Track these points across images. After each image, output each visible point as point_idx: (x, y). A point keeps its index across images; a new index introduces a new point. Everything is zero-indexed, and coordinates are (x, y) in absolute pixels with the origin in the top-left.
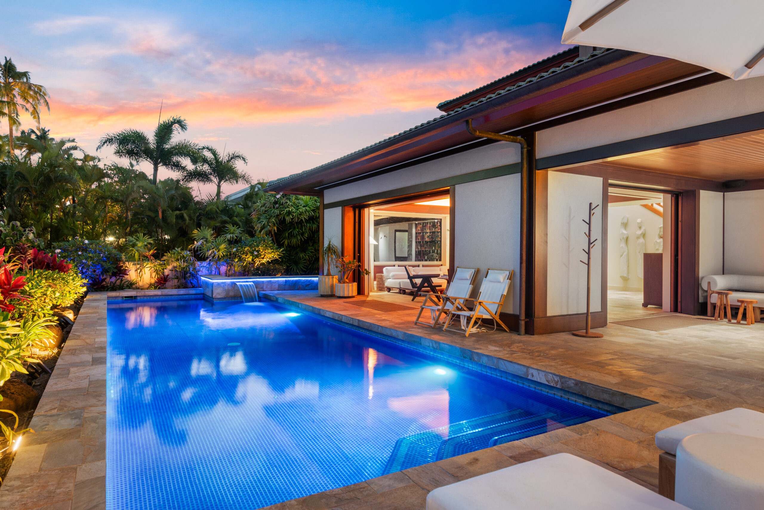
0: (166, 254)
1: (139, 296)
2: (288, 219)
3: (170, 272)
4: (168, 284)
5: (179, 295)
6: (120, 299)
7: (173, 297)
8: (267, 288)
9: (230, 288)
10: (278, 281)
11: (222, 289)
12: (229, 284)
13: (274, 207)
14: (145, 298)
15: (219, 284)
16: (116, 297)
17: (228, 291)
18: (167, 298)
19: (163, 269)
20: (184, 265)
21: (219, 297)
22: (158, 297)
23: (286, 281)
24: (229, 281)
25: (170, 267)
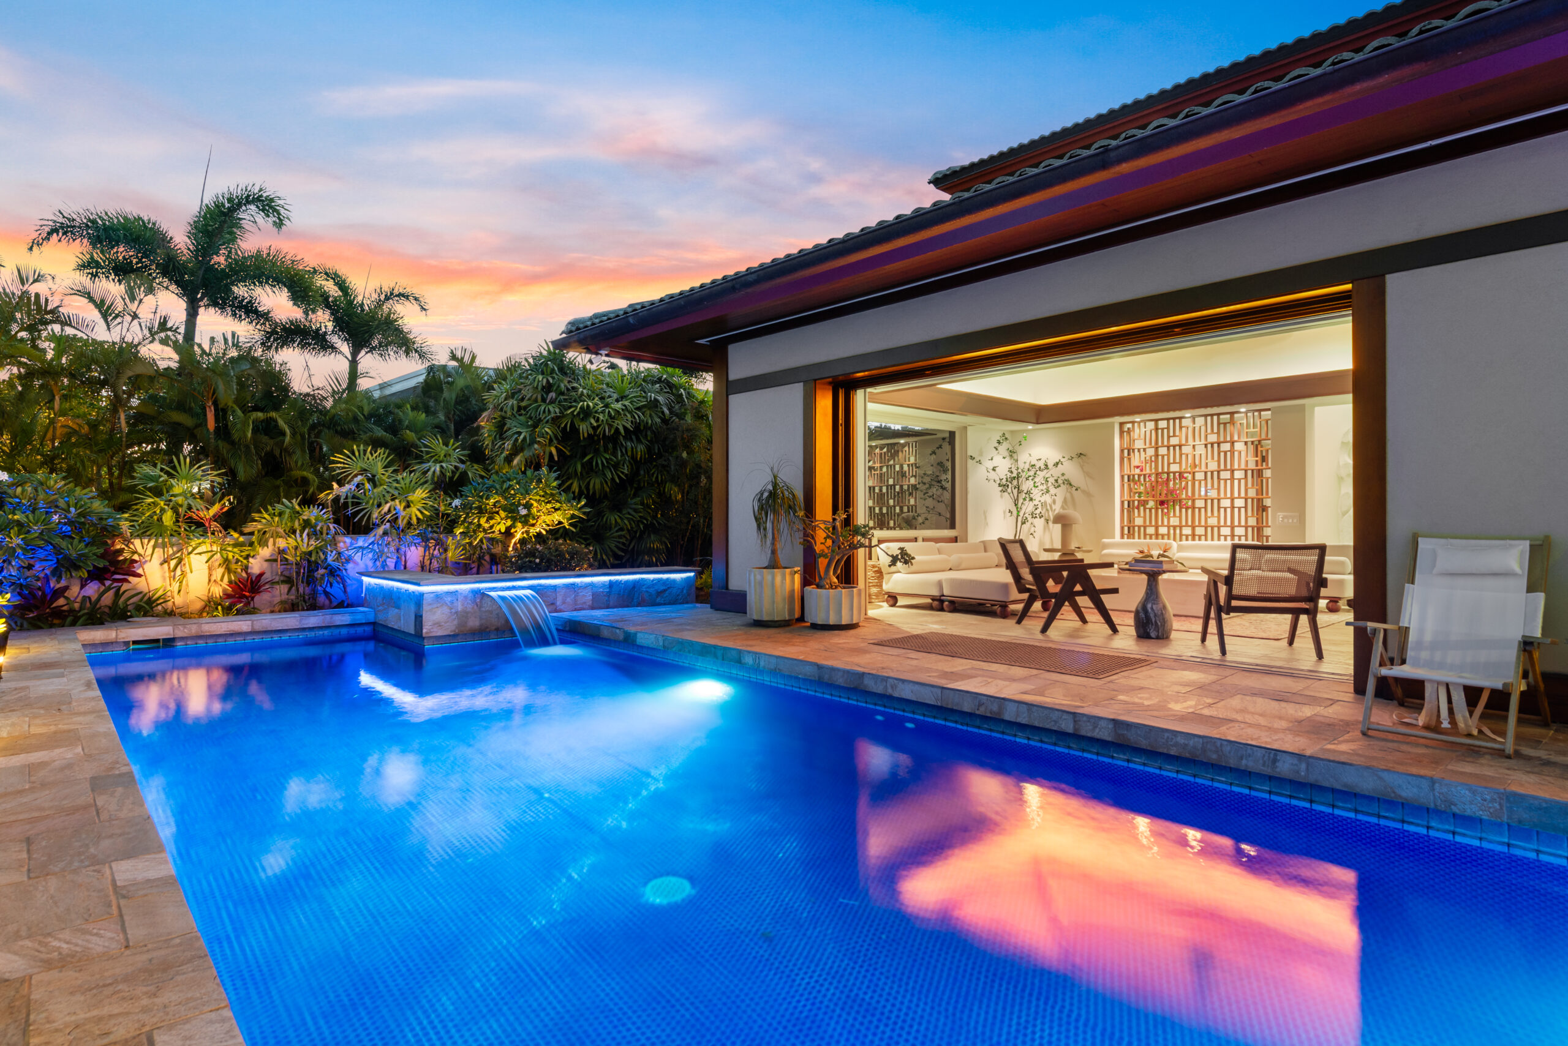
0: (256, 516)
1: (182, 639)
2: (584, 428)
3: (266, 565)
4: (261, 599)
5: (304, 629)
6: (119, 651)
7: (285, 637)
8: (564, 602)
9: (470, 607)
10: (592, 585)
11: (446, 610)
12: (466, 597)
13: (544, 400)
14: (201, 644)
15: (438, 597)
16: (105, 644)
17: (463, 616)
18: (267, 639)
19: (247, 557)
20: (307, 543)
21: (440, 633)
22: (240, 640)
23: (611, 584)
24: (465, 587)
25: (265, 552)
